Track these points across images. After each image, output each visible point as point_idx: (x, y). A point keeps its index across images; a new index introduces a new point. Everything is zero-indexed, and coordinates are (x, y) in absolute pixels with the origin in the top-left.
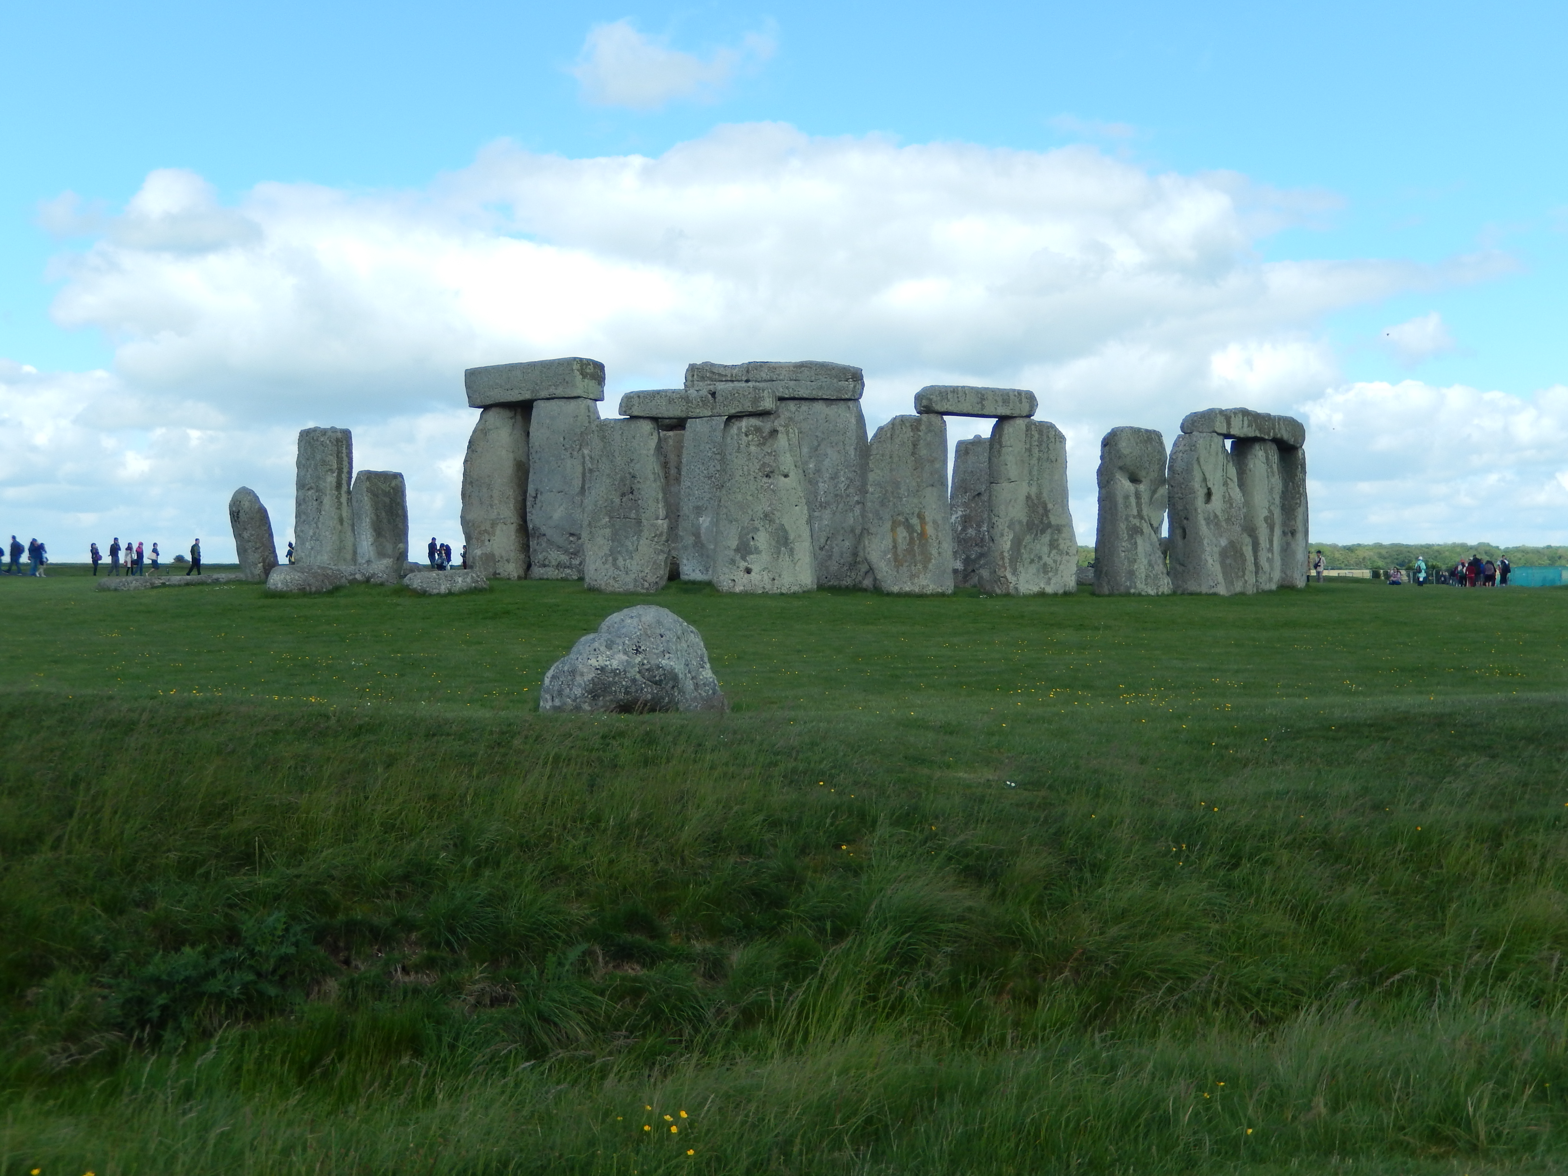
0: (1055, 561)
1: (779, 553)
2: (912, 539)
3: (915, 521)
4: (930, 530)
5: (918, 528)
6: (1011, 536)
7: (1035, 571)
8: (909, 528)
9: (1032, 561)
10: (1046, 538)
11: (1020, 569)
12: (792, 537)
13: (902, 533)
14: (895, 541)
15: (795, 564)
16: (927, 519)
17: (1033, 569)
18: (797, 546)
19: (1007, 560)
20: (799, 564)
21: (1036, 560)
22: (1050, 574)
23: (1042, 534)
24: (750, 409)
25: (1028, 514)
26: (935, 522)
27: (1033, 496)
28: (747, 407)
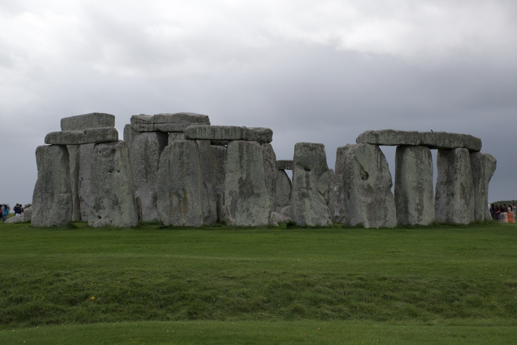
0: (257, 211)
1: (114, 209)
2: (180, 201)
3: (181, 192)
4: (188, 196)
5: (183, 195)
6: (231, 199)
7: (246, 216)
8: (179, 196)
9: (244, 211)
10: (252, 199)
11: (237, 215)
12: (120, 201)
13: (175, 200)
14: (171, 202)
15: (122, 213)
16: (187, 191)
17: (245, 215)
18: (123, 206)
19: (229, 211)
20: (124, 213)
21: (246, 210)
22: (254, 218)
23: (248, 198)
24: (101, 140)
25: (240, 187)
26: (191, 192)
27: (244, 178)
28: (99, 138)
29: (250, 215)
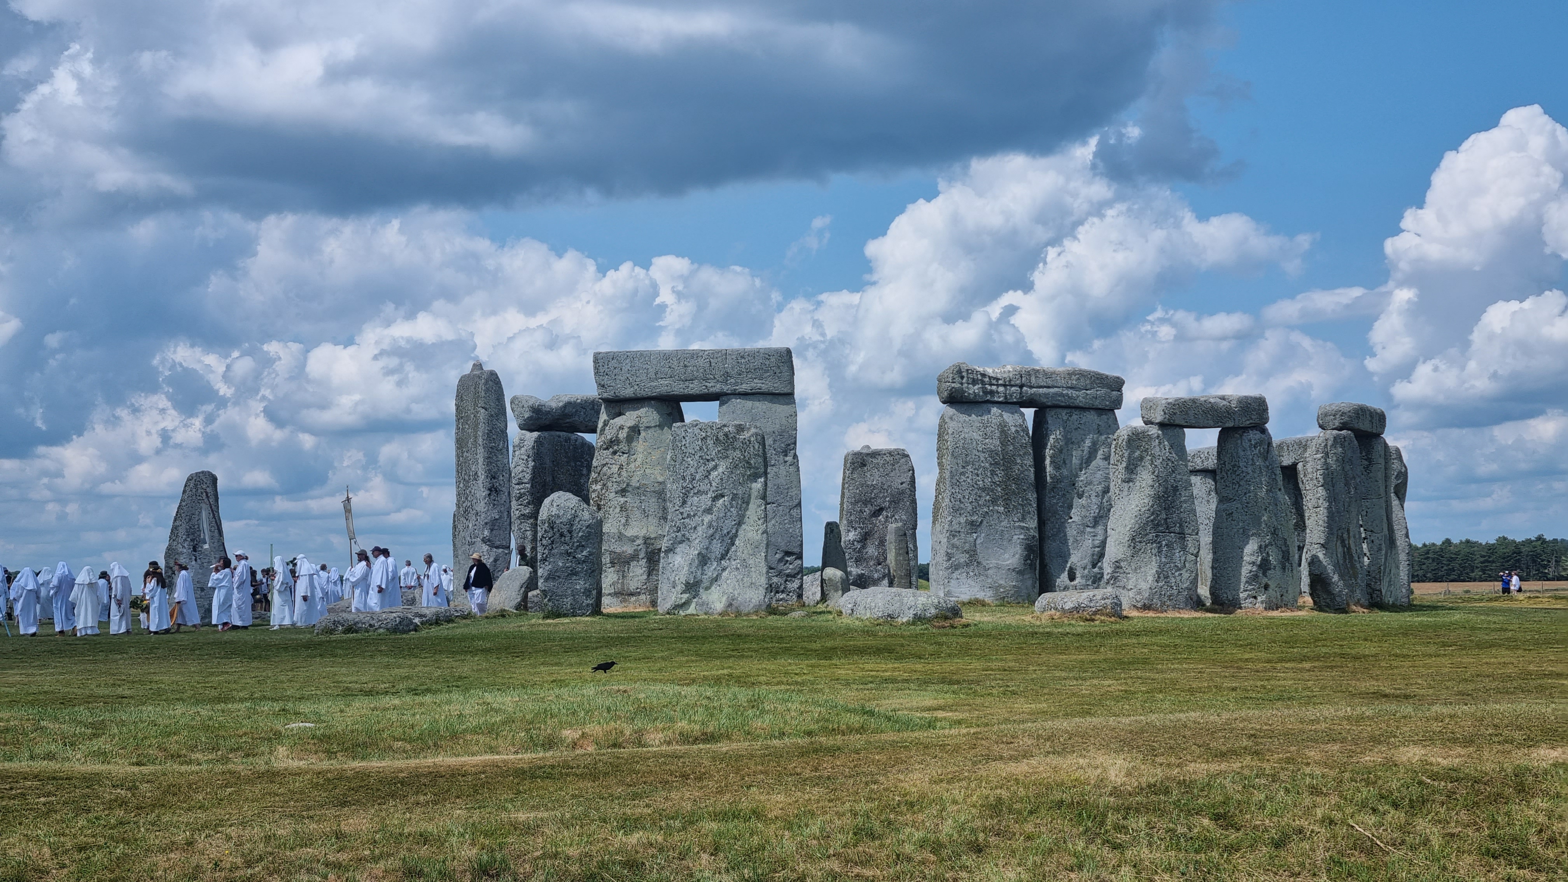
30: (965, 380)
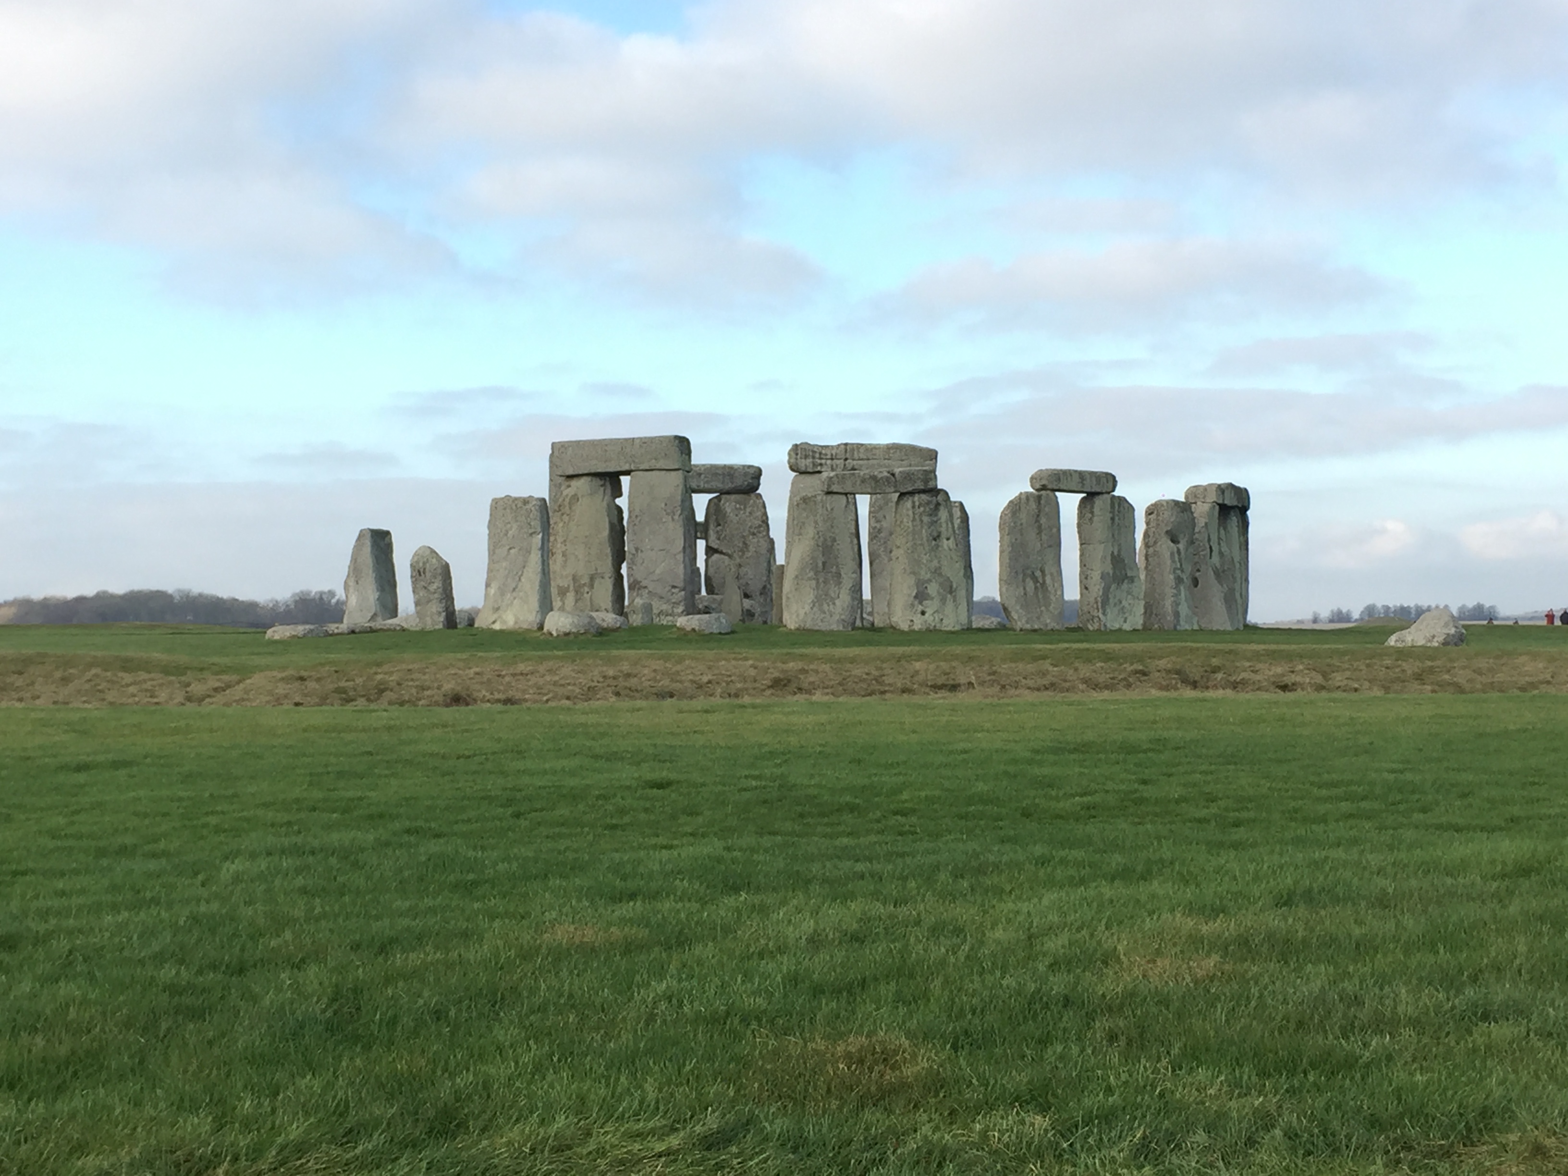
0: (1130, 604)
1: (946, 599)
2: (1036, 588)
3: (1038, 574)
4: (1048, 580)
5: (1040, 580)
6: (1103, 585)
7: (1117, 614)
8: (1035, 579)
9: (1115, 605)
10: (1125, 586)
11: (1108, 610)
12: (954, 586)
13: (1030, 585)
14: (1024, 589)
16: (1047, 572)
17: (1116, 610)
18: (957, 594)
20: (959, 607)
21: (1118, 603)
22: (1127, 615)
23: (1122, 583)
24: (922, 487)
25: (1114, 568)
26: (1052, 574)
27: (1116, 553)
28: (920, 485)
29: (1122, 610)
30: (799, 457)
